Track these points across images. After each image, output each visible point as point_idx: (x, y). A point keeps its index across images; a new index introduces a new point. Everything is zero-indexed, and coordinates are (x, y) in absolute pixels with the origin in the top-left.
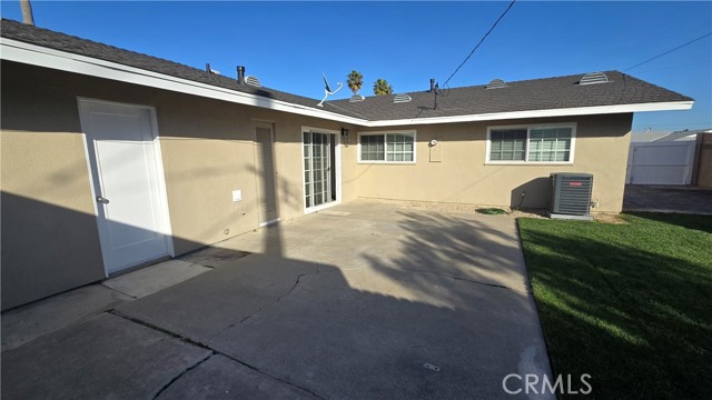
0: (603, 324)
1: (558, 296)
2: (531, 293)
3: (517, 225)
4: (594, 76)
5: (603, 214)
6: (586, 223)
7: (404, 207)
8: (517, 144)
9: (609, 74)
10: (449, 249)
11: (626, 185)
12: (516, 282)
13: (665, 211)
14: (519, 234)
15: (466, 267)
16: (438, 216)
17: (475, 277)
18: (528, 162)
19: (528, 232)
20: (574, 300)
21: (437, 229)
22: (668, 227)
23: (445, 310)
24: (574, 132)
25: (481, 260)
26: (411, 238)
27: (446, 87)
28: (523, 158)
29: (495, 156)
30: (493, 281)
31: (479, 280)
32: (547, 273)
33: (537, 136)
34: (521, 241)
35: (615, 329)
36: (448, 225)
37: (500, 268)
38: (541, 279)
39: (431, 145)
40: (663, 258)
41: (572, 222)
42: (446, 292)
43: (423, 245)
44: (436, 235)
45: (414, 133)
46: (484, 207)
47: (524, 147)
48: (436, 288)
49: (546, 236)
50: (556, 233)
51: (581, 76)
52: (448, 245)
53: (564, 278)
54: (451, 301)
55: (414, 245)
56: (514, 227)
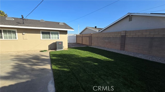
0: (64, 69)
1: (57, 67)
2: (52, 68)
3: (50, 53)
4: (61, 23)
5: (65, 48)
6: (62, 51)
7: (14, 54)
8: (48, 35)
9: (64, 23)
10: (30, 63)
11: (68, 43)
12: (48, 67)
13: (73, 47)
14: (50, 55)
15: (35, 67)
16: (28, 55)
17: (38, 69)
18: (51, 39)
19: (52, 54)
20: (60, 66)
21: (27, 58)
22: (73, 49)
23: (27, 82)
24: (59, 33)
25: (40, 64)
26: (16, 63)
27: (26, 18)
28: (50, 38)
29: (43, 38)
30: (43, 68)
31: (39, 69)
32: (55, 62)
33: (52, 33)
34: (50, 57)
35: (66, 69)
36: (31, 57)
37: (45, 64)
38: (54, 64)
39: (23, 34)
40: (73, 55)
41: (60, 51)
42: (28, 76)
43: (21, 64)
44: (27, 60)
45: (16, 30)
46: (42, 50)
47: (50, 36)
48: (25, 76)
49: (55, 54)
50: (57, 54)
51: (59, 23)
52: (30, 62)
53: (58, 62)
54: (29, 78)
55: (17, 65)
56: (49, 54)
